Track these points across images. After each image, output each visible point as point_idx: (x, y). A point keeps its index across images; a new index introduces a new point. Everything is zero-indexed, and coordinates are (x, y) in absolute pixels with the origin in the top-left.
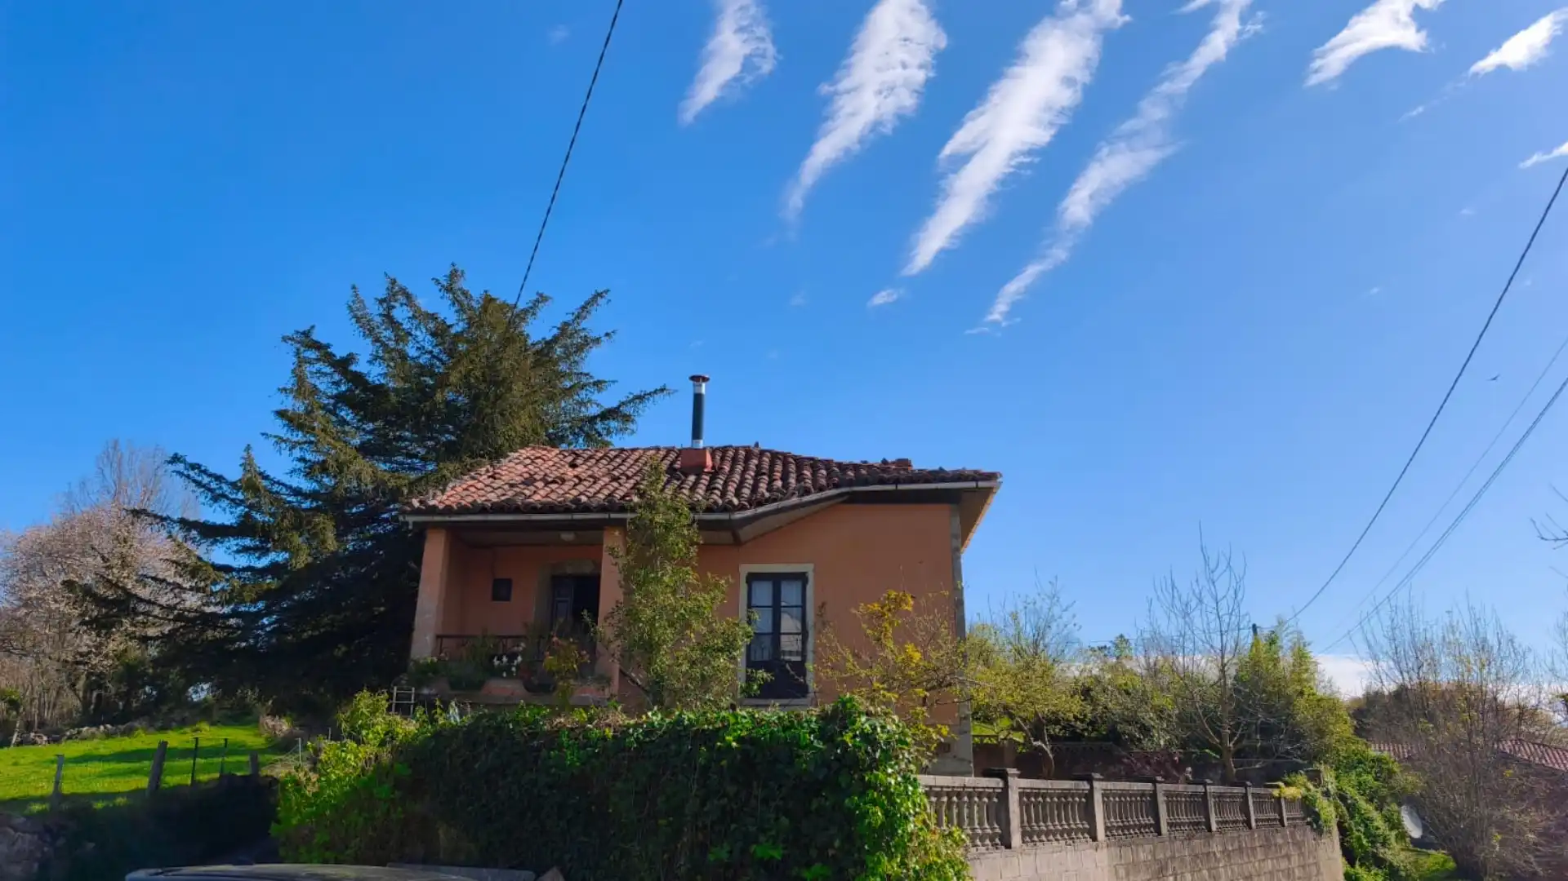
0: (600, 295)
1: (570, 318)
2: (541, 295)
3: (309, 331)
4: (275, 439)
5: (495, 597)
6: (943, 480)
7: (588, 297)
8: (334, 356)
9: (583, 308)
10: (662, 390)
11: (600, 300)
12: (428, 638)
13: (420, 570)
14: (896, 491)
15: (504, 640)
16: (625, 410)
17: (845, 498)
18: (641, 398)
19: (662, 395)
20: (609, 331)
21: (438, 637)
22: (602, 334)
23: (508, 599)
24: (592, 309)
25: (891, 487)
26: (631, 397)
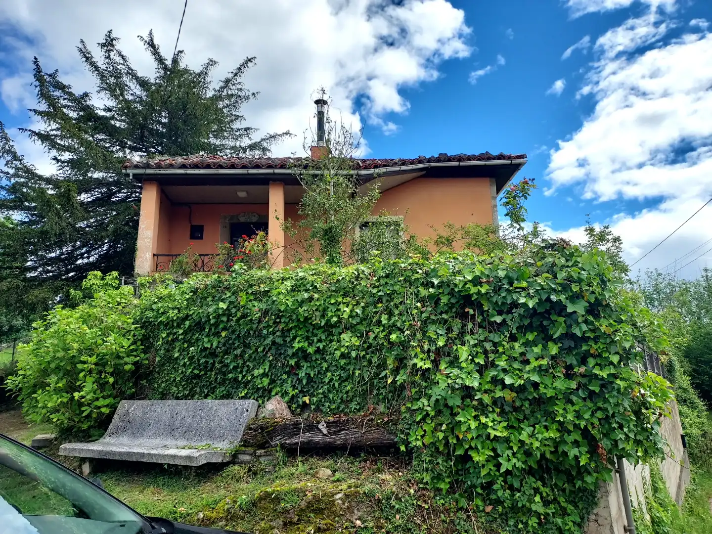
0: (250, 60)
1: (230, 76)
2: (211, 61)
3: (55, 74)
4: (30, 133)
5: (193, 237)
6: (489, 159)
7: (242, 61)
8: (74, 95)
9: (239, 69)
10: (287, 134)
11: (250, 64)
12: (147, 256)
13: (140, 209)
14: (459, 166)
15: (202, 257)
16: (265, 144)
17: (424, 172)
18: (273, 137)
19: (287, 136)
20: (255, 92)
21: (154, 255)
22: (250, 94)
23: (201, 238)
24: (244, 70)
25: (455, 164)
26: (268, 136)
